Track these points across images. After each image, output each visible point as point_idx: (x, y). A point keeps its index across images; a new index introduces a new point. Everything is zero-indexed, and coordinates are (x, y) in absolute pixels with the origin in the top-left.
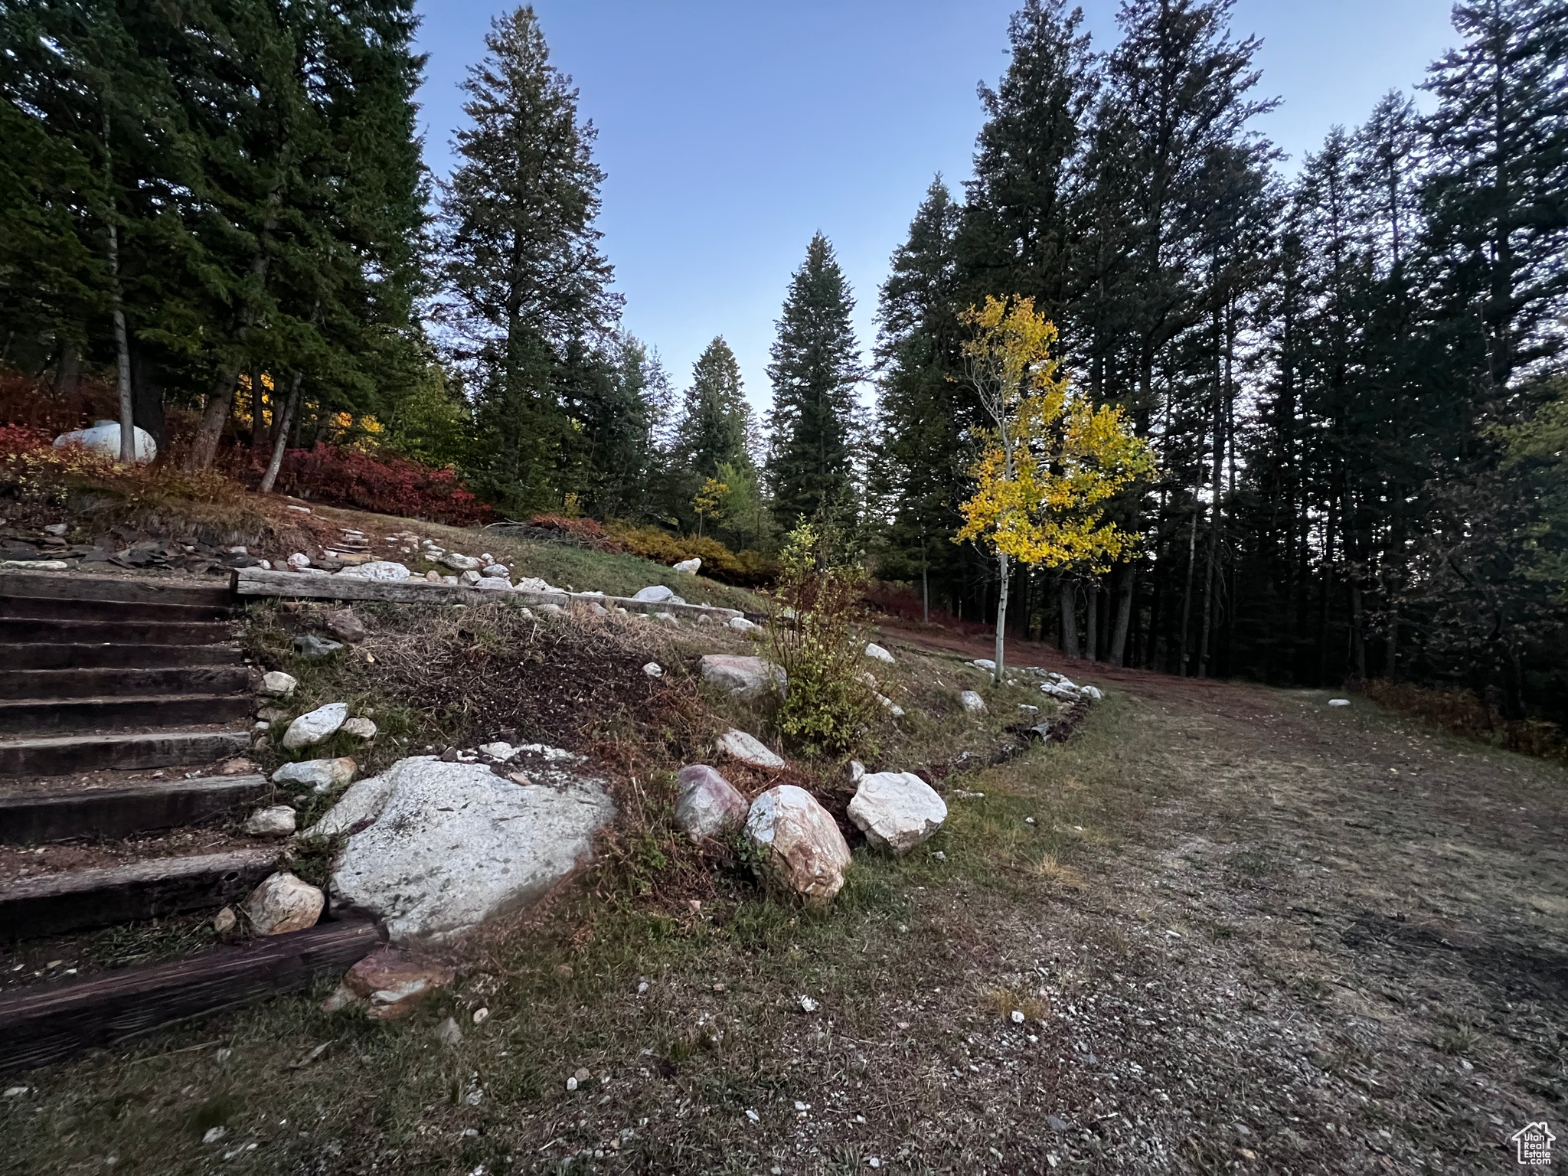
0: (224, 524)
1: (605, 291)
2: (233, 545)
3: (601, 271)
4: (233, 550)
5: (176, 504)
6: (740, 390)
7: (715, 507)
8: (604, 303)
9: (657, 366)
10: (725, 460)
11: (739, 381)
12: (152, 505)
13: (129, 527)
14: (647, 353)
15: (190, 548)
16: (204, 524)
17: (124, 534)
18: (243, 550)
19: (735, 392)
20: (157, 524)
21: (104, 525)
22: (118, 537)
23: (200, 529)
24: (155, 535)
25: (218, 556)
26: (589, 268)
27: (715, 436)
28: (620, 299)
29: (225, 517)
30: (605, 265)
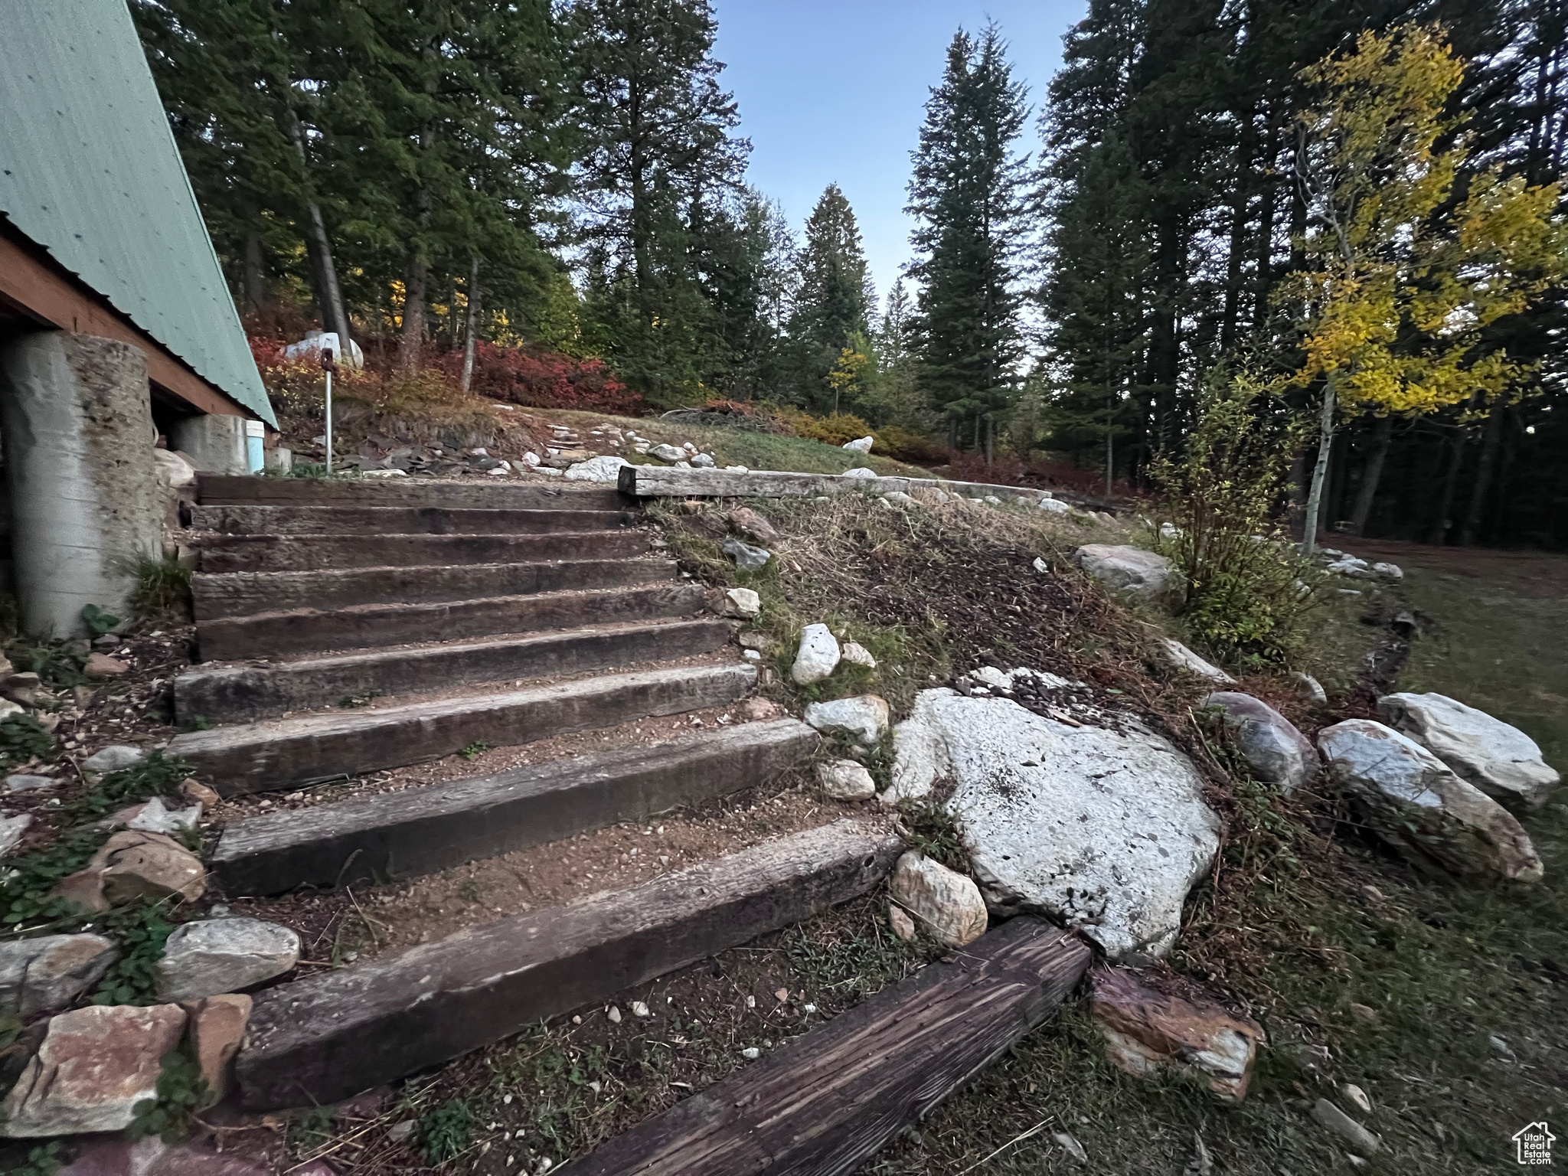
0: (461, 425)
1: (729, 138)
2: (475, 446)
3: (724, 113)
4: (476, 452)
5: (415, 407)
6: (858, 245)
7: (851, 381)
8: (729, 153)
9: (782, 224)
10: (853, 329)
11: (857, 235)
12: (395, 411)
13: (382, 435)
14: (771, 210)
15: (439, 452)
16: (444, 427)
17: (378, 440)
18: (483, 451)
19: (853, 248)
20: (404, 431)
21: (360, 434)
22: (375, 445)
23: (443, 432)
24: (406, 442)
25: (464, 459)
26: (712, 111)
27: (841, 301)
28: (747, 145)
29: (460, 418)
30: (728, 104)
